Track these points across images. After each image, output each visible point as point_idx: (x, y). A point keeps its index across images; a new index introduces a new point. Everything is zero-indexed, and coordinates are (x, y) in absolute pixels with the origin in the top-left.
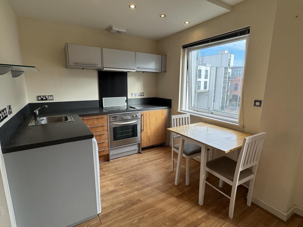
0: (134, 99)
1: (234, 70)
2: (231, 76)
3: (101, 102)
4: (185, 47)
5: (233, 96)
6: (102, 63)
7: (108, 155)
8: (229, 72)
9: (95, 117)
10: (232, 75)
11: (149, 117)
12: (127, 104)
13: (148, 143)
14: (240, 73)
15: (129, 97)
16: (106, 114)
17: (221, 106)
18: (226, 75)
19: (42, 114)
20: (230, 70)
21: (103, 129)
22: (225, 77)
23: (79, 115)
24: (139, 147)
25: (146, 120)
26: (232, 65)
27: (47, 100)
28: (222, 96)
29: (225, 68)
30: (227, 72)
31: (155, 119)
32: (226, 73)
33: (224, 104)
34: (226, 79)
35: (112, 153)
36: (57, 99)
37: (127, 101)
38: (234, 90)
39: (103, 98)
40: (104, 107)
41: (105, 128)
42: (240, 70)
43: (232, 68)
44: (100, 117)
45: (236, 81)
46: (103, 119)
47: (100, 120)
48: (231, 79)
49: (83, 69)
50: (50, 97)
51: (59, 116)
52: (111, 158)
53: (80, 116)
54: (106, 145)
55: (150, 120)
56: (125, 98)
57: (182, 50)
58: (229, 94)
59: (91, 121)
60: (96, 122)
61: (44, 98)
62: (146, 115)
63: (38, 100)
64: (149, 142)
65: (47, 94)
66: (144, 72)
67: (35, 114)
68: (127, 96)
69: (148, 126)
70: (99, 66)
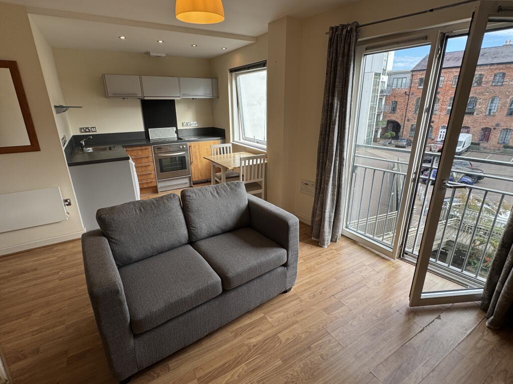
0: (186, 129)
1: (393, 77)
2: (387, 88)
3: (147, 133)
4: (232, 71)
5: (389, 122)
6: (142, 93)
7: (157, 186)
8: (382, 82)
9: (139, 148)
10: (388, 86)
11: (199, 149)
12: (177, 135)
13: (200, 177)
14: (402, 83)
15: (180, 127)
16: (151, 145)
17: (367, 140)
18: (377, 87)
19: (87, 145)
20: (385, 78)
21: (148, 160)
22: (375, 91)
23: (122, 146)
24: (190, 181)
25: (196, 152)
26: (390, 68)
27: (89, 132)
28: (369, 123)
29: (376, 74)
30: (379, 82)
31: (206, 150)
32: (376, 84)
33: (371, 136)
34: (376, 95)
35: (159, 185)
36: (100, 131)
37: (177, 132)
38: (391, 113)
39: (149, 129)
40: (150, 138)
41: (151, 159)
42: (403, 78)
43: (389, 74)
44: (144, 148)
45: (395, 97)
46: (146, 151)
47: (144, 151)
48: (385, 94)
49: (124, 99)
50: (92, 129)
51: (104, 147)
52: (159, 190)
53: (124, 147)
54: (152, 176)
55: (199, 152)
56: (175, 128)
57: (229, 74)
58: (381, 119)
59: (135, 151)
60: (140, 153)
61: (87, 130)
62: (195, 147)
63: (82, 132)
64: (201, 175)
65: (89, 126)
66: (193, 99)
67: (81, 144)
68: (176, 126)
69: (198, 158)
70: (140, 95)
